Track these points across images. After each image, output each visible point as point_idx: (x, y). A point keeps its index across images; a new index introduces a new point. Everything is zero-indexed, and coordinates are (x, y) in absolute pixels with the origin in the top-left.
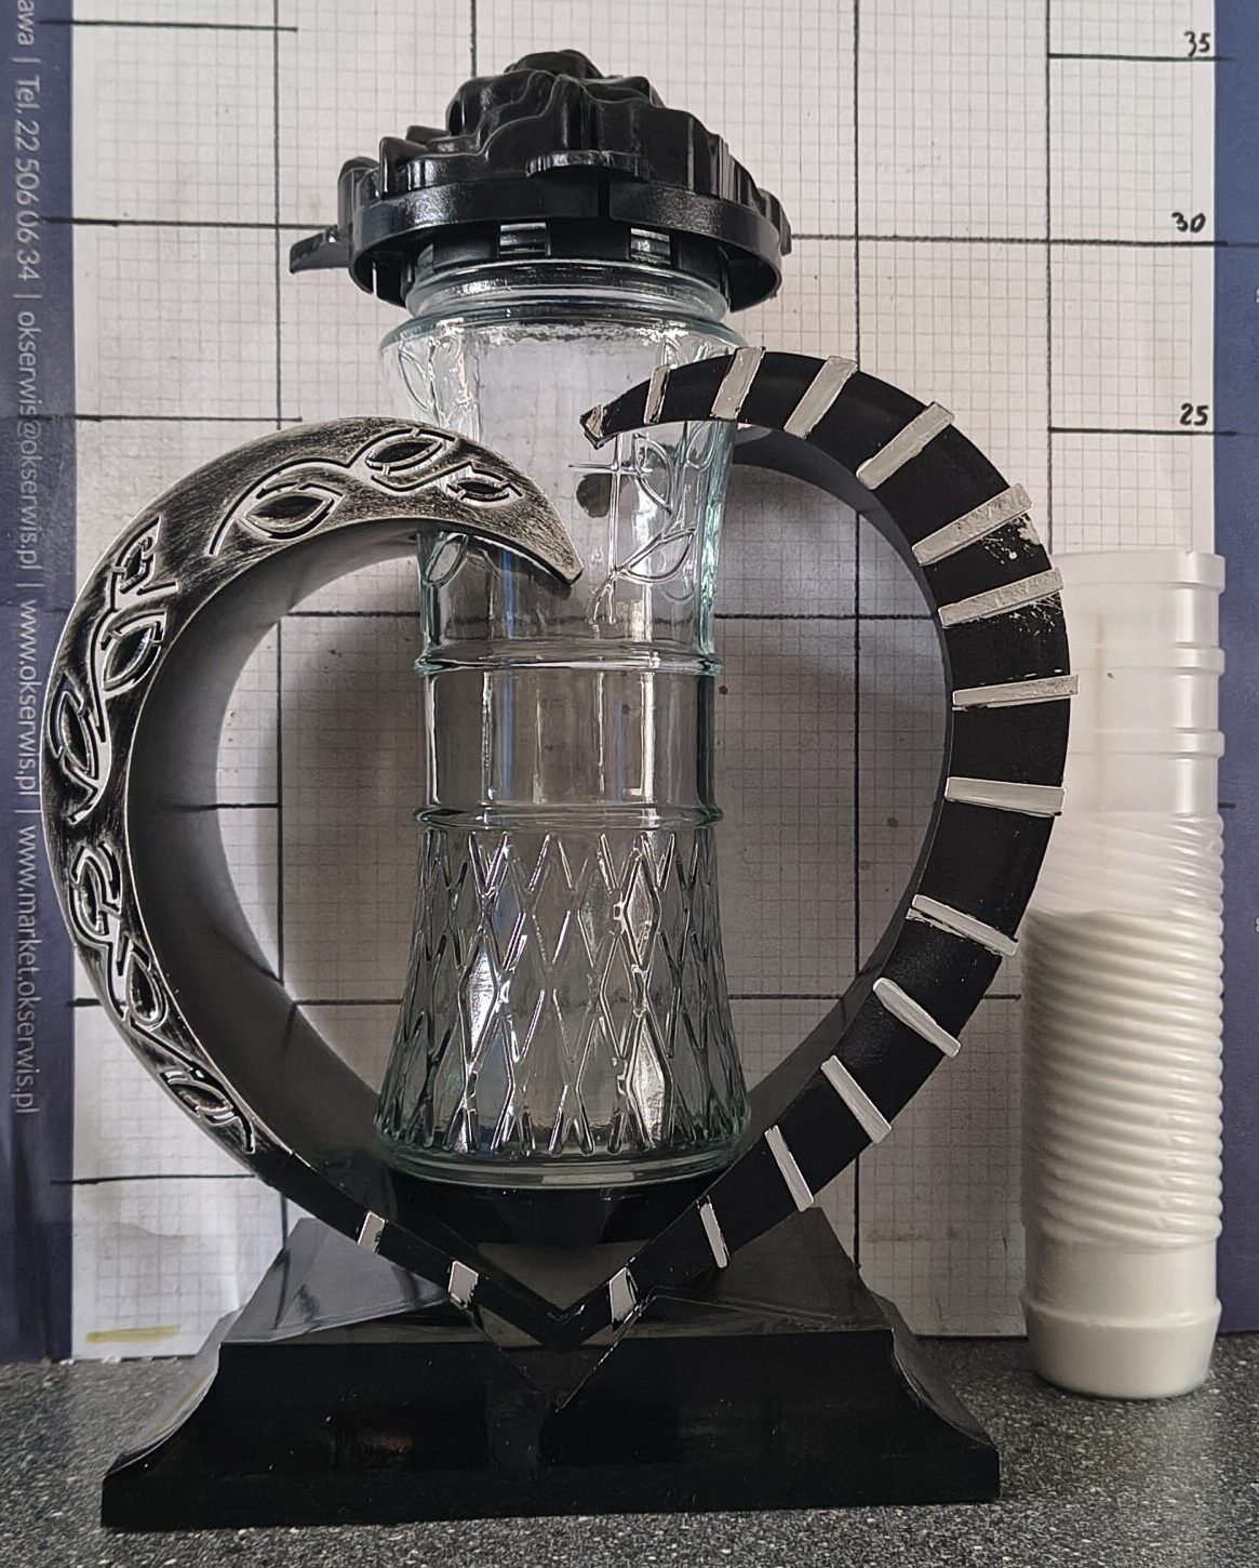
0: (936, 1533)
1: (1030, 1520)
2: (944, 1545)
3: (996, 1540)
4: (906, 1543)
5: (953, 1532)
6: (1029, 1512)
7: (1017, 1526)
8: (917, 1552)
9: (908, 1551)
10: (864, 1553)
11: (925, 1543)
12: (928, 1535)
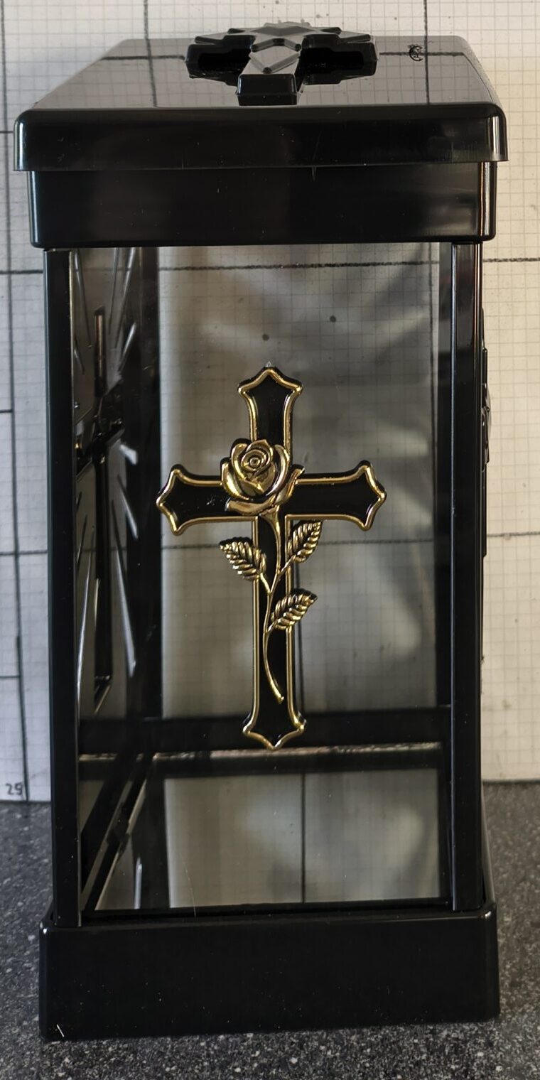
0: (453, 1036)
1: (526, 1016)
2: (456, 1053)
3: (495, 1044)
4: (428, 1049)
5: (465, 1034)
6: (526, 1006)
7: (515, 1025)
8: (434, 1062)
9: (428, 1058)
10: (395, 1063)
11: (443, 1047)
12: (448, 1036)
